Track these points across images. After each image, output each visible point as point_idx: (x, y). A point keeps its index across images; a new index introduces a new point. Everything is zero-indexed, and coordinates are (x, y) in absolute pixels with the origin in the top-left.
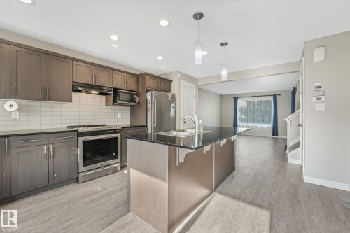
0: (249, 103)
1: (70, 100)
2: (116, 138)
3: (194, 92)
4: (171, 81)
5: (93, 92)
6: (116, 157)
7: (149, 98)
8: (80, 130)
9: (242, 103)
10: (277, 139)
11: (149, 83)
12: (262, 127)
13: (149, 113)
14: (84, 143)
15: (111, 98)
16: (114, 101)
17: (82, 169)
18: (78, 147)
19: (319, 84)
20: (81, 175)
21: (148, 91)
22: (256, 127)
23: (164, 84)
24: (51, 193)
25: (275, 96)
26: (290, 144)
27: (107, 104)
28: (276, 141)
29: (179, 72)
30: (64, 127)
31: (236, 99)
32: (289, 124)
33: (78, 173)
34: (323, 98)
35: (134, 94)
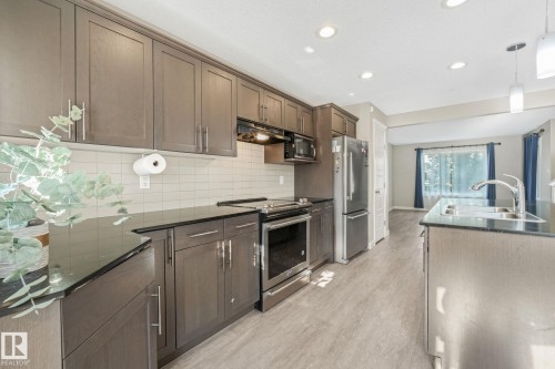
1: (233, 154)
3: (384, 137)
4: (357, 120)
7: (337, 148)
9: (426, 158)
13: (338, 176)
14: (271, 233)
15: (280, 150)
17: (267, 283)
18: (261, 243)
20: (265, 295)
21: (334, 136)
29: (371, 104)
31: (419, 151)
33: (261, 292)
35: (310, 142)
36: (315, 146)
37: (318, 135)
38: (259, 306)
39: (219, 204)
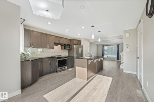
0: (108, 48)
1: (53, 48)
2: (66, 60)
3: (88, 44)
4: (81, 41)
5: (59, 45)
6: (66, 65)
7: (75, 47)
8: (58, 57)
9: (106, 48)
10: (119, 61)
11: (75, 42)
12: (113, 57)
13: (75, 52)
14: (59, 60)
15: (63, 47)
16: (65, 48)
17: (58, 68)
18: (57, 62)
19: (128, 43)
20: (57, 70)
21: (74, 44)
22: (111, 57)
23: (79, 42)
24: (51, 75)
25: (118, 45)
26: (122, 62)
27: (62, 49)
28: (118, 62)
29: (84, 38)
30: (50, 56)
32: (121, 55)
34: (129, 47)
35: (70, 46)
36: (71, 46)
37: (72, 44)
38: (56, 72)
39: (52, 56)
